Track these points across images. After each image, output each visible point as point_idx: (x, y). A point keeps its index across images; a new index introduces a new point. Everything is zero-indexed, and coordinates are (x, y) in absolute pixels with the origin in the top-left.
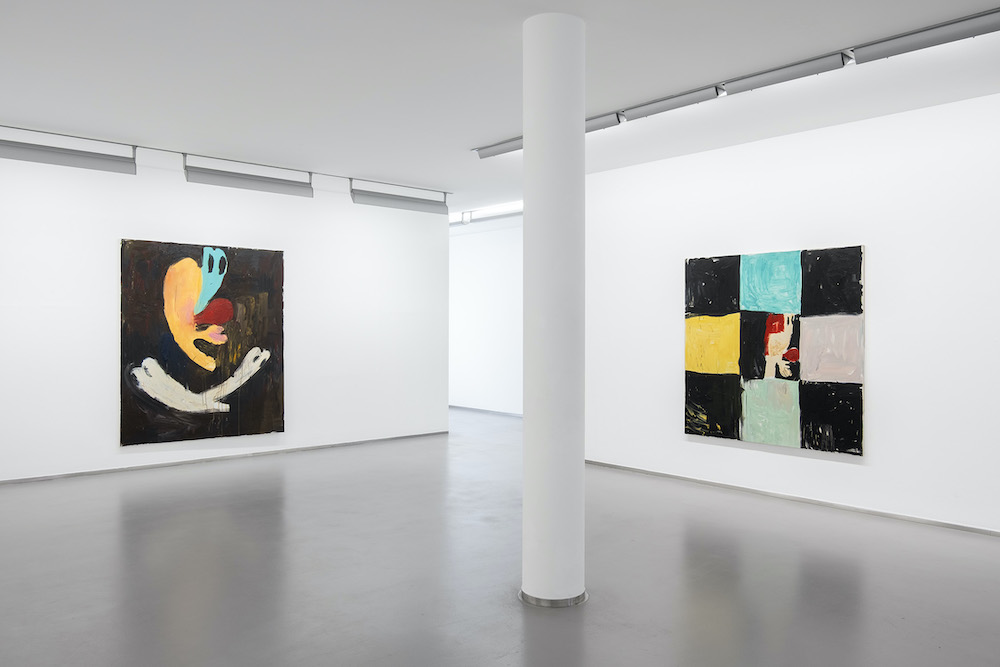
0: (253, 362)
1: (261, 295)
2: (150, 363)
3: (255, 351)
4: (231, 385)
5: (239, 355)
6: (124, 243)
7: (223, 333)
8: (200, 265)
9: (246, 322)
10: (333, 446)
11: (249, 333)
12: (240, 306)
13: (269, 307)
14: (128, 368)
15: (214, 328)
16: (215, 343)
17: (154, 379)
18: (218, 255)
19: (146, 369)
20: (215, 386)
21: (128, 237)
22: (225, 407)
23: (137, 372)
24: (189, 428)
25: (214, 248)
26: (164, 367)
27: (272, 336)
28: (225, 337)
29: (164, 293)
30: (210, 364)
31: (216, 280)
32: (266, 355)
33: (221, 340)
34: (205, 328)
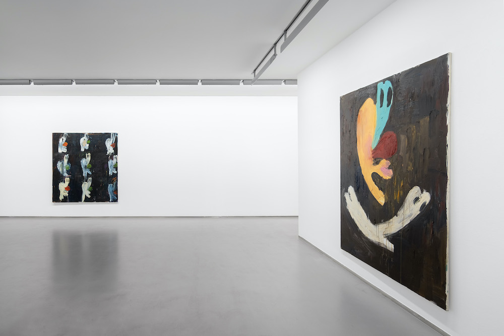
0: (413, 203)
1: (422, 122)
2: (351, 190)
3: (416, 191)
4: (396, 224)
5: (402, 192)
7: (389, 168)
11: (410, 168)
12: (402, 138)
13: (430, 136)
14: (343, 191)
15: (384, 163)
16: (384, 178)
17: (352, 202)
18: (387, 87)
19: (350, 194)
20: (384, 221)
21: (342, 94)
22: (390, 246)
23: (347, 196)
24: (369, 254)
26: (357, 195)
28: (391, 172)
29: (357, 132)
30: (381, 198)
31: (385, 113)
32: (426, 197)
33: (388, 175)
34: (378, 163)
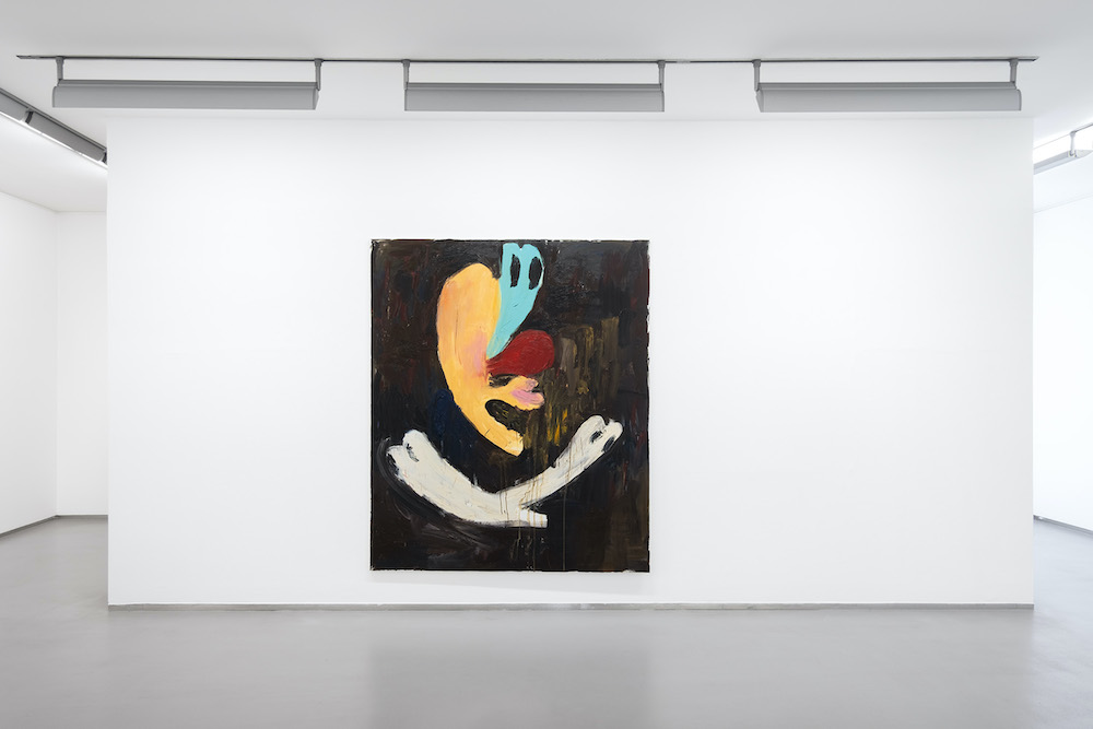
0: (590, 442)
1: (605, 323)
2: (415, 438)
3: (594, 423)
4: (551, 481)
5: (565, 429)
6: (376, 245)
7: (535, 391)
8: (497, 274)
9: (578, 370)
10: (751, 608)
11: (583, 389)
12: (566, 342)
13: (620, 344)
14: (382, 445)
15: (520, 383)
16: (522, 407)
17: (421, 465)
18: (528, 255)
19: (408, 448)
20: (523, 481)
21: (382, 236)
22: (540, 520)
23: (397, 453)
24: (478, 550)
25: (521, 243)
26: (437, 446)
27: (627, 396)
28: (540, 397)
29: (439, 324)
30: (512, 443)
31: (524, 299)
32: (614, 430)
33: (532, 403)
34: (505, 382)
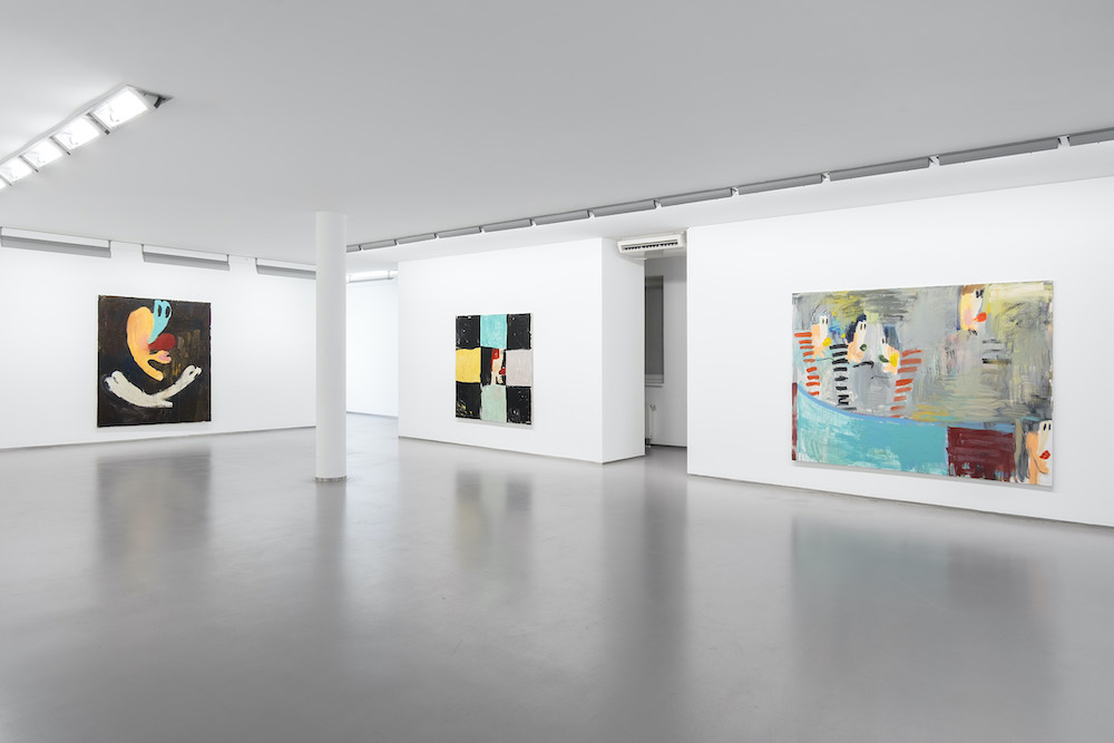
0: (189, 375)
1: (195, 332)
2: (117, 374)
3: (191, 368)
4: (174, 390)
5: (179, 370)
6: (100, 298)
7: (168, 356)
8: (152, 312)
9: (185, 349)
11: (187, 356)
12: (180, 338)
13: (200, 340)
14: (102, 377)
15: (162, 353)
16: (162, 362)
17: (119, 385)
18: (165, 306)
19: (114, 378)
20: (163, 390)
21: (102, 294)
22: (170, 404)
23: (108, 380)
24: (143, 417)
25: (162, 300)
26: (127, 377)
27: (203, 359)
28: (170, 359)
29: (127, 330)
30: (159, 376)
31: (163, 322)
32: (199, 371)
33: (167, 361)
34: (156, 353)
